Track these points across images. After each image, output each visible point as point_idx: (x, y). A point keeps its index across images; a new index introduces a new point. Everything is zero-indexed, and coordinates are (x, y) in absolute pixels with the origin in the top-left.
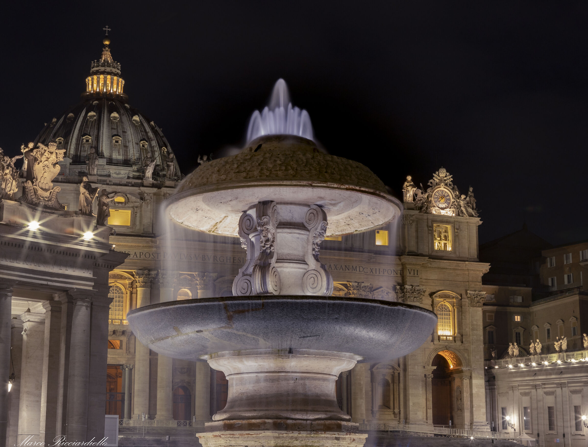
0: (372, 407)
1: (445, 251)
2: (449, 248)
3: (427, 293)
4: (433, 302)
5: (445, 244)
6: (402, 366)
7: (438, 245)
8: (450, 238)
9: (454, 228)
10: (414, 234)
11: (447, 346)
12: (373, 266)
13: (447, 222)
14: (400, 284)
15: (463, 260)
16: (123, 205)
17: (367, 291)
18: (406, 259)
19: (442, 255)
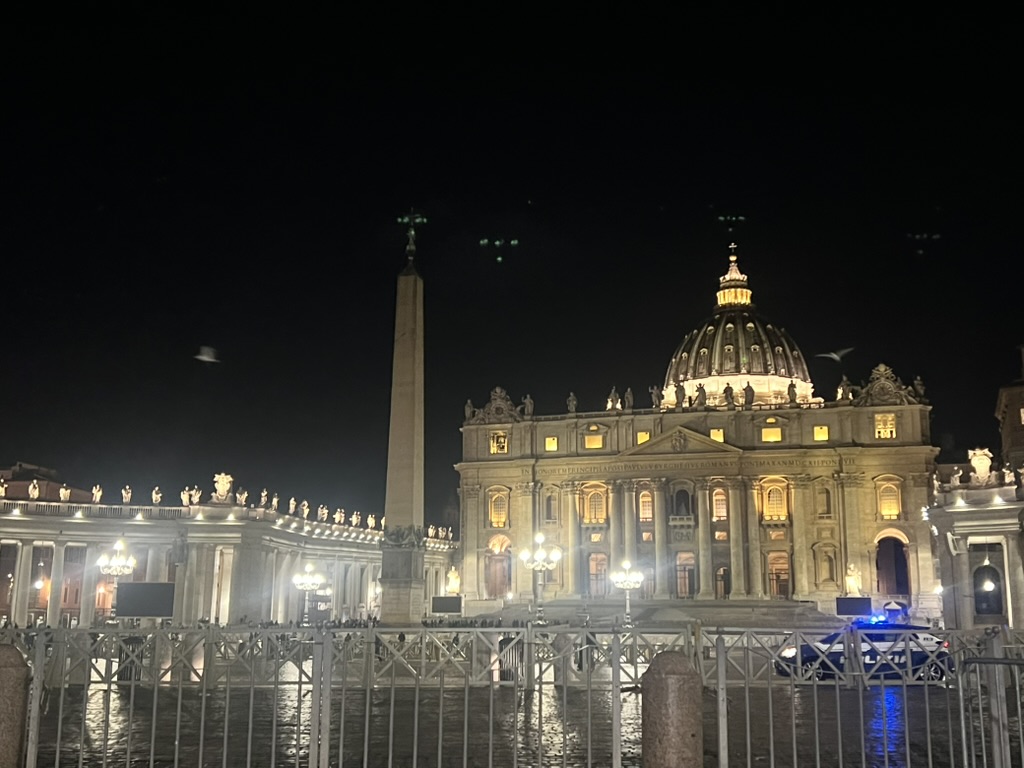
0: (815, 580)
1: (890, 439)
2: (894, 436)
3: (870, 478)
4: (875, 485)
5: (891, 432)
6: (842, 544)
7: (884, 433)
8: (894, 425)
9: (897, 417)
10: (854, 427)
11: (891, 524)
12: (812, 459)
13: (889, 412)
14: (838, 472)
15: (903, 445)
16: (596, 432)
17: (805, 481)
18: (840, 450)
19: (885, 442)
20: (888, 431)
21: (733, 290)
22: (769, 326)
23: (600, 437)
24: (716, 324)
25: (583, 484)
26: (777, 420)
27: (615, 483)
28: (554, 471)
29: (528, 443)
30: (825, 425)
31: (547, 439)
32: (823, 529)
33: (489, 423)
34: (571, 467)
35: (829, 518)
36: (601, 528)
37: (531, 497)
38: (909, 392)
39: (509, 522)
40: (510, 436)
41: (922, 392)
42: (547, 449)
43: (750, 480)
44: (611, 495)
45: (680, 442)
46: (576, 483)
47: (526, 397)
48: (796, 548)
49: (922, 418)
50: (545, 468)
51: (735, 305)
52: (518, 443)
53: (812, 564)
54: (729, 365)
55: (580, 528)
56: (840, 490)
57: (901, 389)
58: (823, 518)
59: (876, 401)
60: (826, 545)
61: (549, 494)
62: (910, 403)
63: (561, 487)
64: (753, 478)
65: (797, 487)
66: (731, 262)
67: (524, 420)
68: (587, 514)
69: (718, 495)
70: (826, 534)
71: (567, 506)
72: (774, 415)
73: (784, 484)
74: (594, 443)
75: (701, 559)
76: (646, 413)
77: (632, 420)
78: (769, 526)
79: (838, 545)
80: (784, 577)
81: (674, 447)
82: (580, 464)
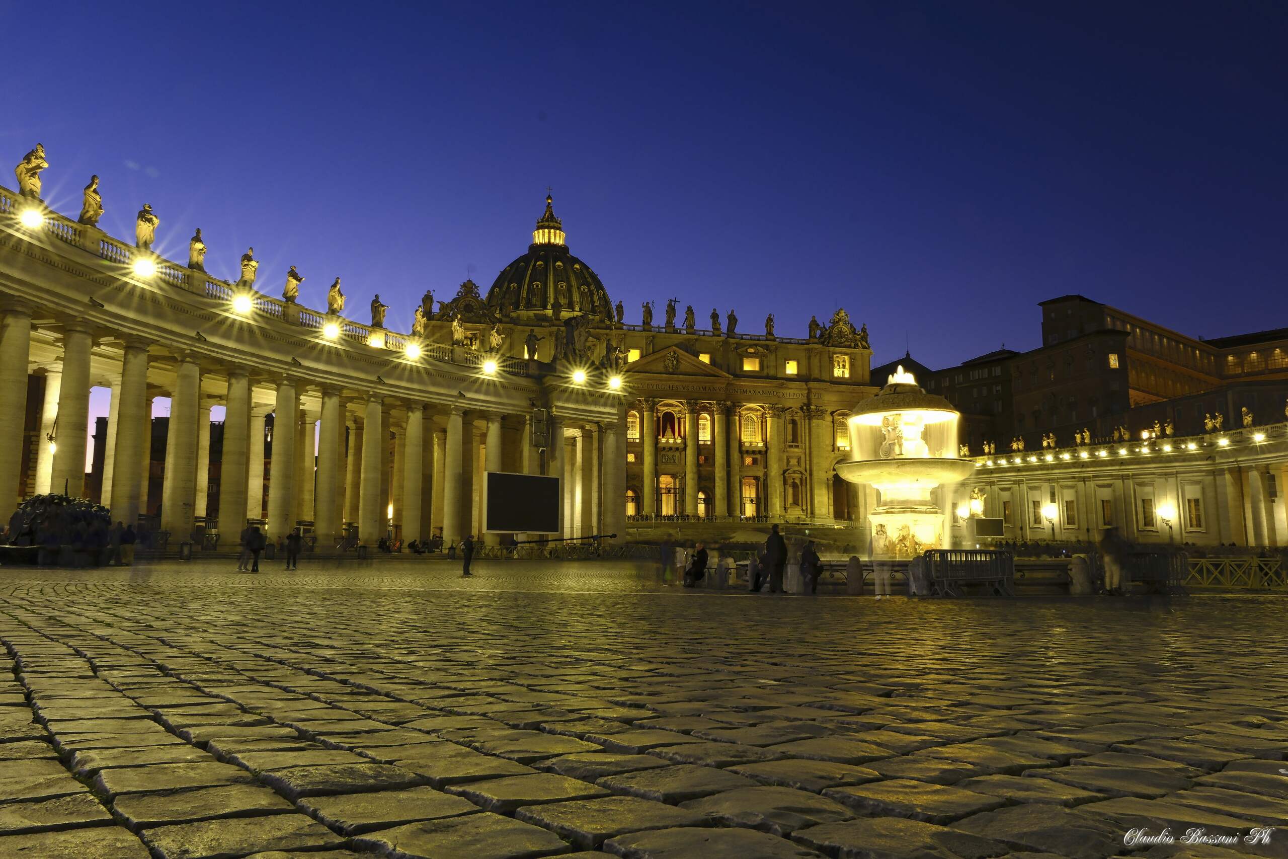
0: (785, 504)
1: (843, 378)
2: (847, 375)
3: (829, 412)
4: (833, 419)
5: (843, 372)
6: (808, 471)
7: (838, 372)
8: (847, 366)
9: (851, 358)
10: (818, 364)
12: (785, 391)
13: (845, 354)
14: (806, 405)
18: (812, 384)
19: (842, 381)
21: (552, 231)
26: (757, 350)
30: (795, 360)
32: (792, 457)
43: (734, 406)
45: (673, 364)
48: (770, 473)
53: (782, 490)
56: (807, 421)
58: (791, 446)
59: (835, 343)
60: (794, 472)
64: (737, 404)
69: (705, 420)
70: (793, 462)
72: (754, 346)
73: (761, 413)
75: (689, 483)
78: (746, 451)
79: (804, 472)
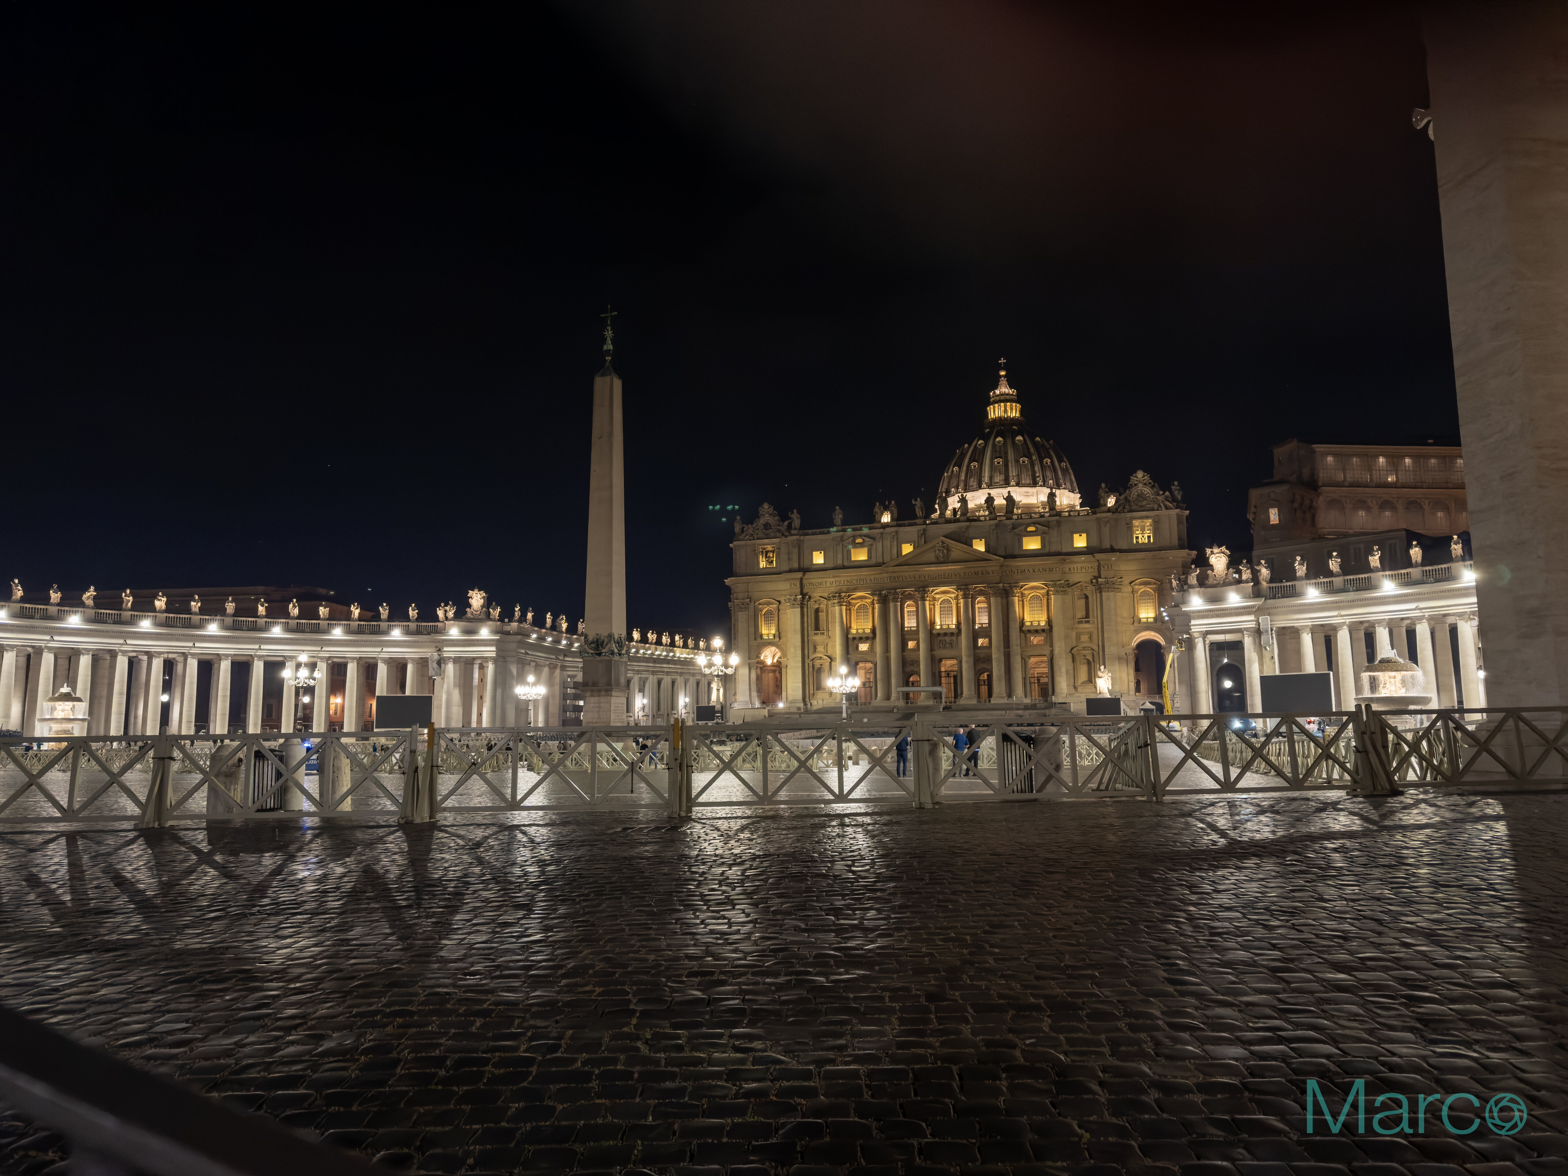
0: (1074, 683)
1: (1148, 544)
2: (1152, 540)
3: (1126, 583)
4: (1133, 589)
5: (1149, 537)
6: (1101, 647)
7: (1141, 538)
8: (1152, 530)
9: (1155, 522)
10: (1112, 533)
11: (1148, 627)
12: (1071, 566)
13: (1147, 517)
14: (1096, 578)
15: (1161, 549)
16: (861, 545)
17: (1063, 587)
18: (1099, 556)
19: (1143, 547)
20: (1146, 536)
21: (1002, 404)
22: (1038, 439)
23: (866, 550)
24: (986, 437)
25: (849, 596)
26: (1037, 528)
27: (880, 595)
28: (821, 584)
29: (795, 557)
30: (1083, 532)
31: (814, 553)
32: (1082, 633)
33: (758, 539)
34: (838, 579)
35: (1088, 622)
36: (867, 638)
37: (799, 609)
38: (1167, 497)
39: (779, 634)
40: (777, 550)
41: (1179, 497)
42: (814, 562)
43: (1011, 587)
44: (876, 606)
45: (943, 553)
46: (843, 594)
47: (792, 513)
48: (1056, 652)
49: (1179, 522)
50: (813, 581)
51: (1006, 419)
52: (786, 557)
53: (1071, 668)
54: (998, 478)
55: (847, 638)
56: (1098, 595)
57: (1158, 494)
58: (1081, 622)
59: (1134, 507)
60: (1084, 648)
61: (817, 606)
62: (1167, 508)
63: (828, 599)
64: (1014, 585)
65: (1056, 592)
66: (1001, 376)
67: (791, 535)
68: (854, 626)
69: (981, 603)
70: (1085, 638)
71: (834, 617)
72: (1033, 524)
73: (1044, 591)
74: (860, 555)
75: (965, 666)
76: (910, 525)
77: (897, 532)
78: (1029, 631)
79: (1096, 648)
80: (1044, 680)
81: (937, 558)
82: (845, 577)
